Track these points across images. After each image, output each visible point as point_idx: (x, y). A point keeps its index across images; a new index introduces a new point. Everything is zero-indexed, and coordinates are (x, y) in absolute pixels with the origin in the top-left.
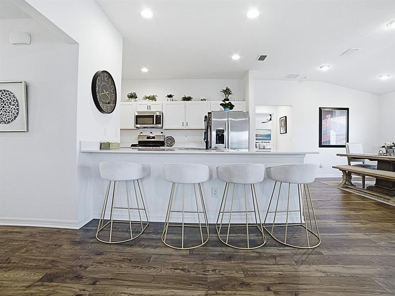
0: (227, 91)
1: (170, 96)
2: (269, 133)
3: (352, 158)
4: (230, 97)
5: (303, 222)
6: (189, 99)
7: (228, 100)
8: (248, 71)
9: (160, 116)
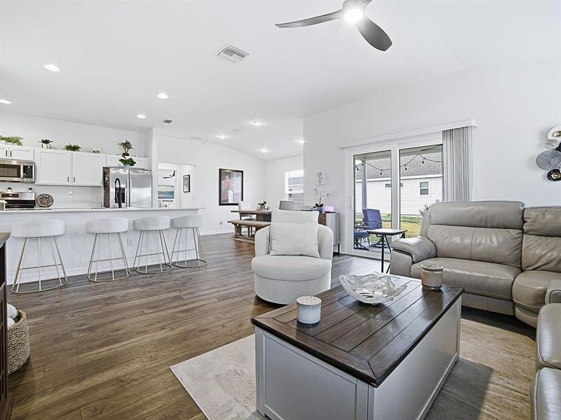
0: (127, 145)
1: (46, 142)
2: (171, 190)
3: (243, 214)
4: (130, 152)
5: (199, 258)
6: (75, 148)
7: (128, 155)
8: (151, 128)
9: (31, 167)
